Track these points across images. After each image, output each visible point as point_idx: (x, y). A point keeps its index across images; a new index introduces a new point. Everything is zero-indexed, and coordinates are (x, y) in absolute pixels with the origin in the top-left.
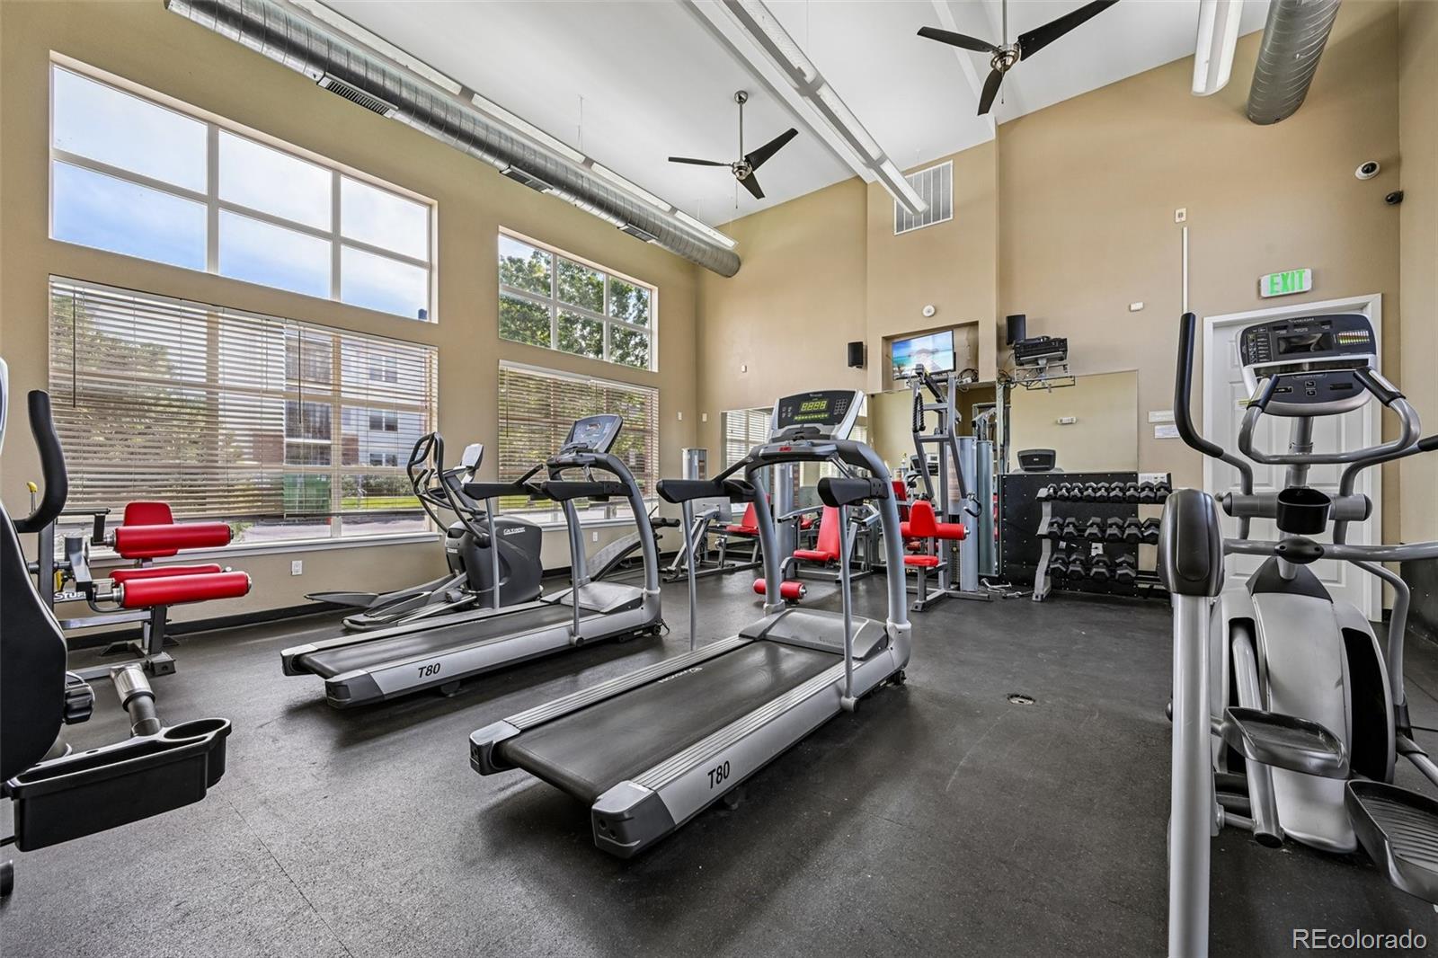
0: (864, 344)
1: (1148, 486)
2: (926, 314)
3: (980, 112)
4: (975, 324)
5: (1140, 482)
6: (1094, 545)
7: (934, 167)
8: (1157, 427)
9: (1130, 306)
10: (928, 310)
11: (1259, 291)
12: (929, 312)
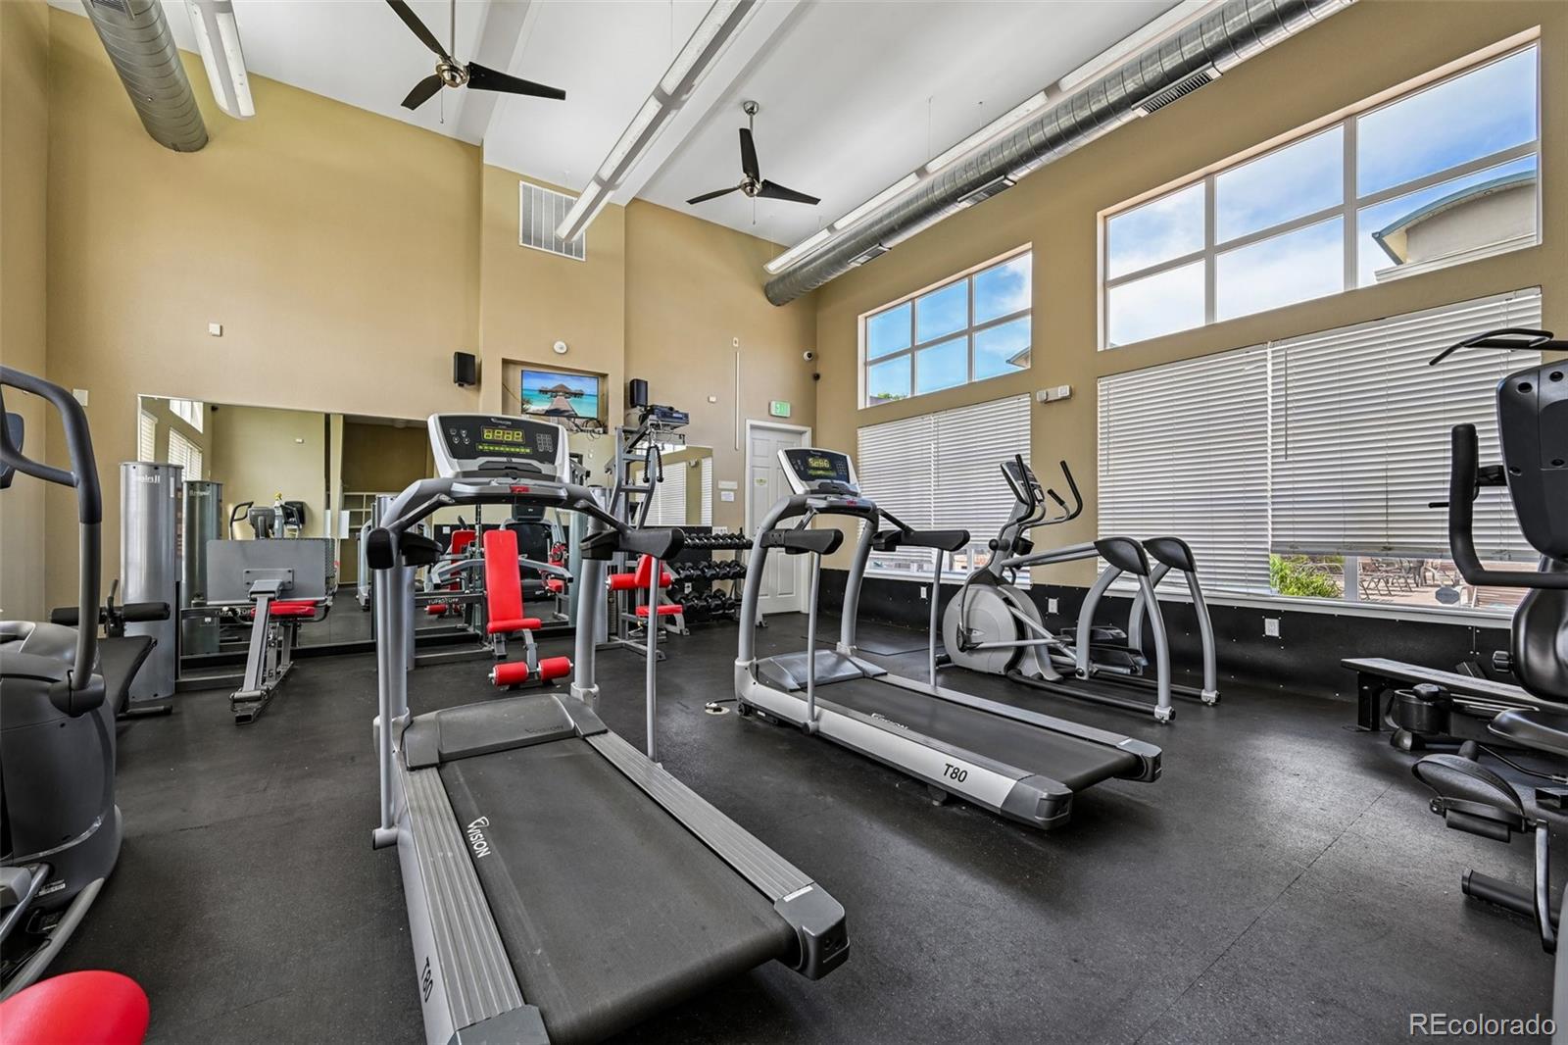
0: (477, 360)
1: (717, 537)
2: (555, 348)
3: (689, 202)
4: (604, 376)
5: (713, 534)
6: (687, 584)
7: (568, 197)
8: (723, 493)
9: (709, 399)
10: (559, 346)
11: (769, 410)
12: (562, 348)
